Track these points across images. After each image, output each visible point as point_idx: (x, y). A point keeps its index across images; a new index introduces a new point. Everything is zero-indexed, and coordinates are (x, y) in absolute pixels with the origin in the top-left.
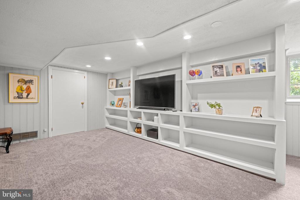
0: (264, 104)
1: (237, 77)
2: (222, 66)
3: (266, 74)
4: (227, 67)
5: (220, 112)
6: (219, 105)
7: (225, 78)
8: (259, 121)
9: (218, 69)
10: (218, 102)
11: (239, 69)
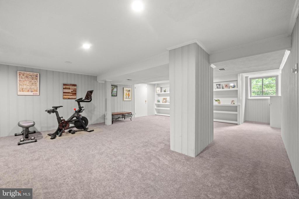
0: (235, 99)
1: (226, 89)
2: (220, 84)
3: (235, 89)
4: (222, 85)
5: (219, 103)
6: (219, 100)
7: (221, 90)
8: (234, 105)
9: (218, 86)
10: (219, 99)
11: (226, 86)
